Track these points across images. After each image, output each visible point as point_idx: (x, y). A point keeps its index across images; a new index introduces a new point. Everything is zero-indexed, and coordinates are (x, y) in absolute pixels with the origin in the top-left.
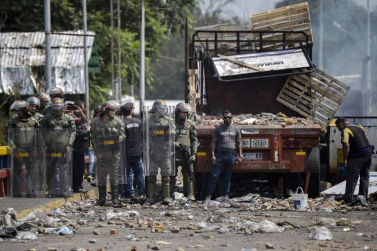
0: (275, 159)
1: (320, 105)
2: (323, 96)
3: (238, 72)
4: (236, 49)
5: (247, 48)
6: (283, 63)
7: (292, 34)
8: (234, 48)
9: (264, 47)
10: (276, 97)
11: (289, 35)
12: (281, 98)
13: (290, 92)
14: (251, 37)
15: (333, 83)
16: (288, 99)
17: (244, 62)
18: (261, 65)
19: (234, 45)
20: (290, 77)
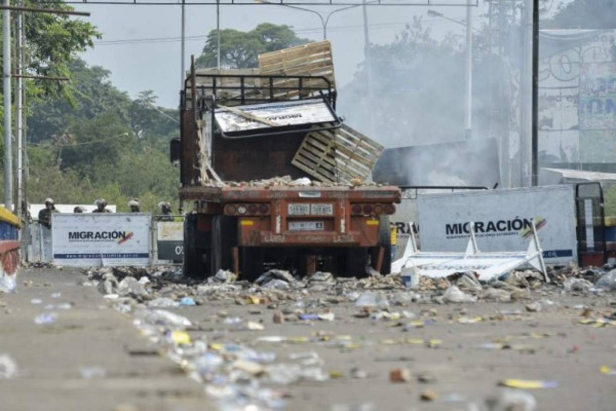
0: (340, 230)
1: (347, 170)
2: (351, 158)
3: (246, 127)
4: (240, 98)
5: (253, 97)
6: (301, 116)
7: (311, 79)
8: (238, 97)
9: (276, 95)
10: (292, 159)
11: (306, 81)
12: (297, 160)
13: (310, 154)
14: (258, 83)
15: (363, 142)
16: (306, 162)
17: (252, 114)
18: (273, 119)
19: (238, 93)
20: (308, 135)
